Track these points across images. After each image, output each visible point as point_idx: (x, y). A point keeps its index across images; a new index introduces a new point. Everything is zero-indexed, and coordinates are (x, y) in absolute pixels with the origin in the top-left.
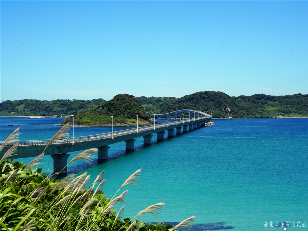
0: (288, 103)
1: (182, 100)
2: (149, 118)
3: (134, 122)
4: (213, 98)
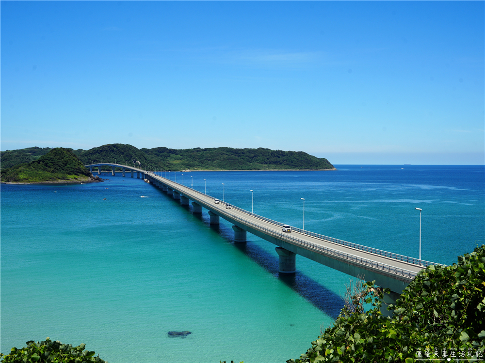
0: (191, 157)
1: (91, 152)
2: (91, 174)
3: (76, 179)
4: (123, 151)
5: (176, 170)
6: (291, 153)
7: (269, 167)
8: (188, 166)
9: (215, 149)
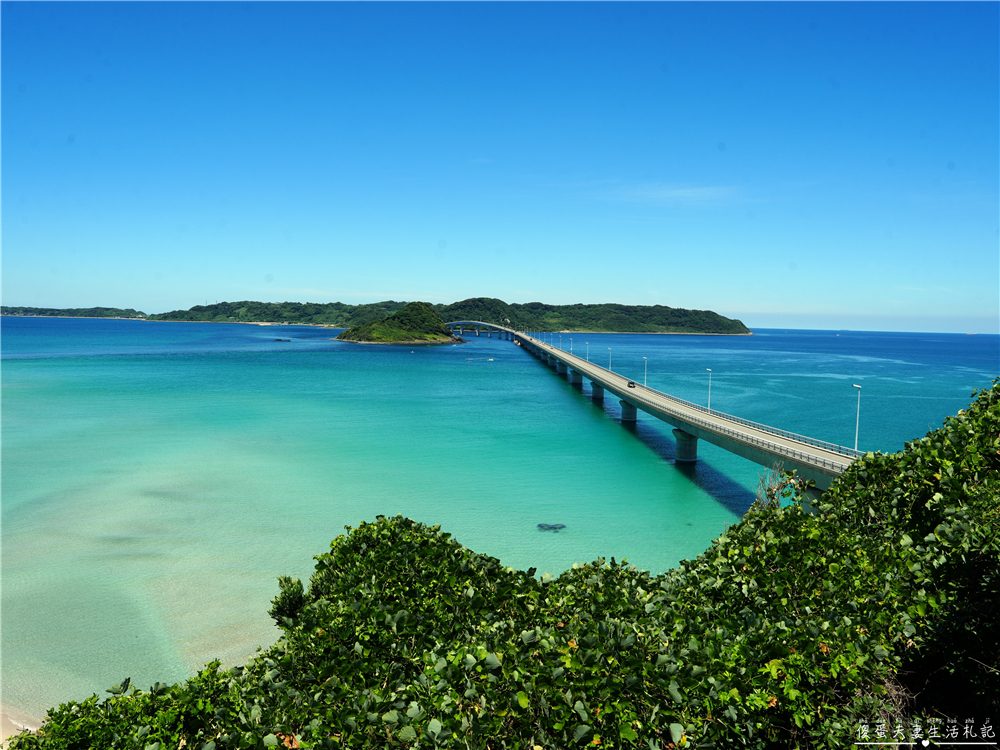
0: (570, 314)
1: (453, 308)
2: (452, 334)
3: (435, 339)
4: (489, 306)
5: (553, 330)
6: (696, 312)
7: (667, 330)
8: (567, 326)
9: (600, 305)
